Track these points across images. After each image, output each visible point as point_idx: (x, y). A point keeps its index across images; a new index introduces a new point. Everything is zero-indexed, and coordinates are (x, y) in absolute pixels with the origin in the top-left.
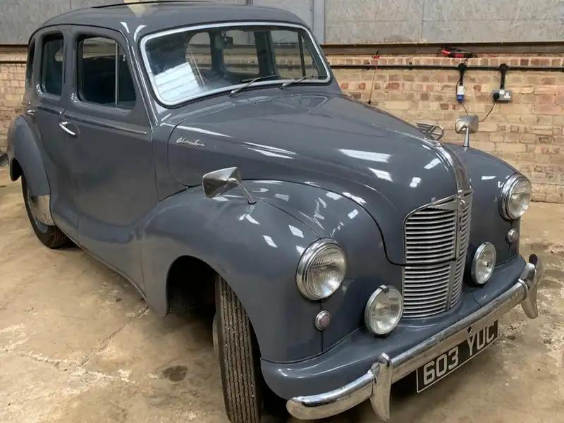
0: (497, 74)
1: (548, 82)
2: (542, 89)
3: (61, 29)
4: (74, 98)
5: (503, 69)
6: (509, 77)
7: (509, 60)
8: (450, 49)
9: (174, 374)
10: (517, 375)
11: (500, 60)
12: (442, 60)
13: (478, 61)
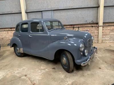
0: (78, 28)
1: (84, 28)
2: (83, 29)
3: (27, 22)
4: (31, 32)
5: (79, 27)
6: (79, 28)
7: (79, 26)
8: (71, 25)
9: (54, 68)
10: (96, 61)
11: (78, 26)
12: (71, 27)
13: (75, 26)
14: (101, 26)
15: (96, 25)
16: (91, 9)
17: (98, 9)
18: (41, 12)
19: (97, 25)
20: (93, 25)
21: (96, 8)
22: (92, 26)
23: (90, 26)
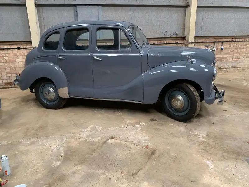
14: (191, 43)
15: (182, 41)
16: (174, 9)
17: (185, 11)
18: (73, 8)
19: (185, 41)
20: (179, 41)
21: (183, 9)
22: (177, 43)
23: (173, 42)
